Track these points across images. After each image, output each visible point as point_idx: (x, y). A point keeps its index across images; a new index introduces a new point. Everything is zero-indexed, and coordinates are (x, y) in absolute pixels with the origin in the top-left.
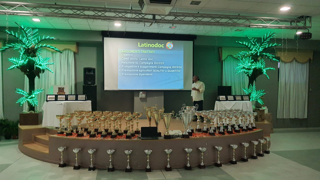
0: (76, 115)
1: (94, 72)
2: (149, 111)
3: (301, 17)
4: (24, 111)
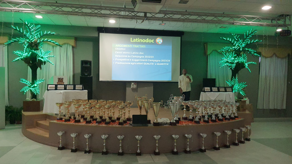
0: (74, 103)
1: (90, 65)
2: (140, 100)
3: (281, 15)
4: (27, 99)
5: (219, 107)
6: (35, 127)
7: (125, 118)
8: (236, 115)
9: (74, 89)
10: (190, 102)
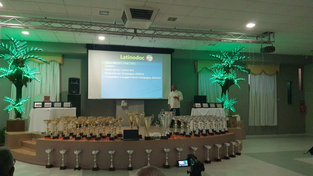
0: (62, 120)
1: (79, 82)
2: (131, 116)
3: (266, 32)
4: (10, 118)
5: (210, 121)
6: (20, 148)
7: (116, 133)
8: (227, 129)
9: (62, 106)
10: (181, 117)
